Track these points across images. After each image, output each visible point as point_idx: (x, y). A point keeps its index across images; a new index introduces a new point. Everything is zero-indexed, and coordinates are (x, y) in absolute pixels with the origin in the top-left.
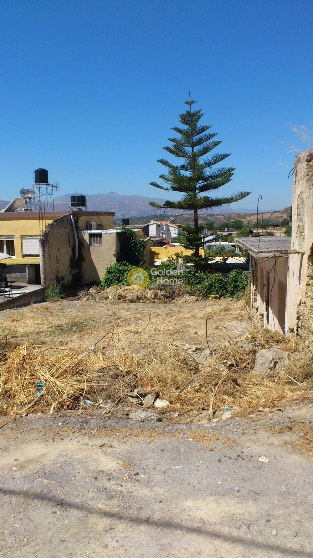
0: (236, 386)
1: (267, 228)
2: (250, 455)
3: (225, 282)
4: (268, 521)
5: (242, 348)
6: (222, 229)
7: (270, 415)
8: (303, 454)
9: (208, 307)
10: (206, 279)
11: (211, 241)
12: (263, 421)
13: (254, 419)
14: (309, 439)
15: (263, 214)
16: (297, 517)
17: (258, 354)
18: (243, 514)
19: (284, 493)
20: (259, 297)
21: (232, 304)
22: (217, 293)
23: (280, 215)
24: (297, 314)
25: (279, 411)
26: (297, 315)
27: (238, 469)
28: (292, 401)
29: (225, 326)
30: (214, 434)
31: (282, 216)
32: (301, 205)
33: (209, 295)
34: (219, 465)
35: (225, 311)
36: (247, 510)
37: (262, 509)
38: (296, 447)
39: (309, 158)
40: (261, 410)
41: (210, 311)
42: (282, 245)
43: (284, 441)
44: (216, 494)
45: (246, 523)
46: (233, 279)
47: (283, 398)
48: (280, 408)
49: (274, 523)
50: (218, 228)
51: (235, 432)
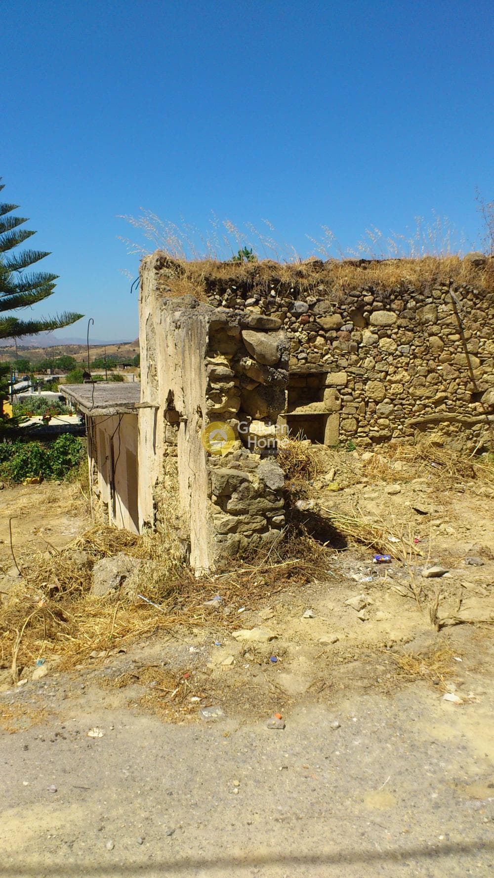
0: (61, 622)
1: (113, 369)
2: (75, 729)
3: (48, 455)
4: (100, 830)
5: (71, 559)
6: (41, 370)
7: (107, 661)
8: (155, 714)
9: (21, 498)
10: (17, 452)
11: (24, 389)
12: (96, 672)
13: (82, 672)
14: (165, 689)
15: (105, 346)
16: (145, 813)
17: (96, 567)
18: (63, 827)
19: (126, 780)
20: (100, 477)
21: (61, 490)
22: (37, 474)
23: (132, 349)
24: (154, 499)
25: (121, 653)
26: (154, 502)
27: (56, 755)
28: (140, 634)
29: (49, 527)
30: (18, 706)
31: (134, 350)
33: (22, 479)
34: (26, 755)
35: (50, 502)
36: (68, 819)
37: (92, 812)
38: (145, 706)
39: (159, 263)
40: (94, 656)
41: (25, 505)
42: (130, 395)
43: (128, 698)
44: (18, 804)
45: (67, 840)
46: (61, 450)
47: (128, 632)
48: (122, 649)
49: (109, 831)
50: (35, 369)
51: (51, 698)
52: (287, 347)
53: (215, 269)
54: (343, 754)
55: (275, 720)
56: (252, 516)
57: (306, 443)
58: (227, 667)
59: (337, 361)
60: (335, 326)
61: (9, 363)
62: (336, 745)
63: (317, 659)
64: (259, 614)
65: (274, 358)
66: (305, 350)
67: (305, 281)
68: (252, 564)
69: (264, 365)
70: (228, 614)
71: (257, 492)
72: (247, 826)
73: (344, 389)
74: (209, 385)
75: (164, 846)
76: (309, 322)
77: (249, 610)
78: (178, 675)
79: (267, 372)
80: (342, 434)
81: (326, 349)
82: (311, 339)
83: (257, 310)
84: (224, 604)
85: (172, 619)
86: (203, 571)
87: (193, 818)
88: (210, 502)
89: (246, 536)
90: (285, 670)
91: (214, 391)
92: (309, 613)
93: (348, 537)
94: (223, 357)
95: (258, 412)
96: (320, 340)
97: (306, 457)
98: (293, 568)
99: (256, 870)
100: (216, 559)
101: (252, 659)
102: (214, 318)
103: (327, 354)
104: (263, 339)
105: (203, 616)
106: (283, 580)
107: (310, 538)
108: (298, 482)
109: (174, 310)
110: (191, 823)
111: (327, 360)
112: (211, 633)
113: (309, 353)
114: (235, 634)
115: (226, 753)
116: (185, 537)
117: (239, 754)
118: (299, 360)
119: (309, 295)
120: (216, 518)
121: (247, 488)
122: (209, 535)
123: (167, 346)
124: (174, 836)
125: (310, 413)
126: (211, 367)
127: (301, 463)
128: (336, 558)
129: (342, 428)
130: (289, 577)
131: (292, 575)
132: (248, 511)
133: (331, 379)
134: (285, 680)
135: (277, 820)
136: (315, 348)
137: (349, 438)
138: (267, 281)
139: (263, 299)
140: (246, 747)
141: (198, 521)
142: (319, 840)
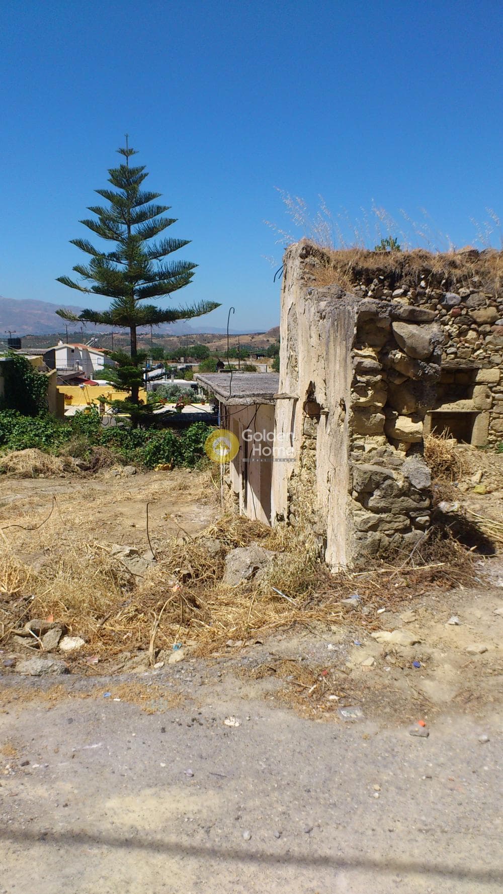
0: (194, 609)
1: (246, 359)
2: (212, 716)
3: (180, 443)
4: (237, 819)
5: (204, 547)
6: (175, 358)
7: (243, 651)
8: (292, 708)
9: (153, 483)
10: (150, 438)
11: (158, 377)
12: (233, 661)
13: (219, 660)
14: (302, 684)
15: (239, 336)
16: (281, 807)
17: (229, 557)
18: (200, 811)
19: (263, 772)
20: (232, 467)
21: (191, 478)
22: (168, 460)
23: (265, 339)
24: (288, 492)
25: (258, 645)
26: (288, 495)
27: (193, 740)
28: (276, 627)
29: (179, 513)
30: (155, 688)
31: (268, 341)
32: (292, 323)
33: (154, 465)
34: (163, 737)
35: (180, 489)
36: (205, 804)
37: (229, 801)
38: (282, 699)
39: (304, 252)
40: (231, 645)
41: (157, 491)
42: (266, 385)
43: (264, 690)
44: (156, 785)
45: (203, 825)
46: (193, 438)
47: (264, 623)
48: (259, 640)
49: (246, 821)
50: (169, 357)
51: (188, 682)
52: (440, 341)
53: (363, 258)
54: (492, 770)
55: (418, 727)
56: (395, 514)
57: (452, 442)
58: (367, 668)
59: (489, 357)
60: (489, 320)
61: (144, 350)
62: (484, 759)
63: (463, 668)
64: (400, 617)
65: (426, 352)
66: (455, 344)
67: (458, 272)
68: (393, 565)
69: (415, 359)
70: (367, 614)
71: (401, 491)
72: (388, 833)
73: (495, 386)
74: (355, 378)
75: (302, 842)
76: (461, 315)
77: (389, 611)
78: (316, 672)
79: (417, 366)
80: (491, 434)
81: (477, 344)
82: (462, 333)
83: (404, 301)
84: (363, 603)
85: (309, 614)
86: (340, 568)
87: (331, 819)
88: (351, 498)
89: (388, 535)
90: (428, 676)
91: (359, 384)
92: (454, 619)
93: (496, 543)
94: (371, 349)
95: (405, 407)
96: (471, 335)
97: (452, 456)
98: (437, 572)
99: (398, 879)
100: (355, 556)
101: (394, 662)
102: (363, 309)
103: (478, 349)
104: (415, 331)
105: (341, 614)
106: (426, 583)
107: (455, 542)
108: (442, 482)
109: (319, 300)
110: (330, 822)
111: (478, 355)
112: (350, 632)
113: (459, 347)
114: (374, 635)
115: (366, 755)
116: (321, 531)
117: (379, 758)
118: (447, 354)
119: (462, 287)
120: (356, 515)
121: (391, 486)
122: (347, 532)
123: (311, 337)
124: (312, 834)
125: (457, 410)
126: (358, 359)
127: (446, 462)
128: (483, 564)
129: (492, 427)
130: (432, 581)
131: (436, 578)
132: (391, 509)
133: (481, 375)
134: (429, 686)
135: (420, 830)
136: (466, 342)
137: (499, 439)
138: (417, 272)
139: (412, 290)
140: (387, 751)
141: (336, 516)
142: (466, 856)
